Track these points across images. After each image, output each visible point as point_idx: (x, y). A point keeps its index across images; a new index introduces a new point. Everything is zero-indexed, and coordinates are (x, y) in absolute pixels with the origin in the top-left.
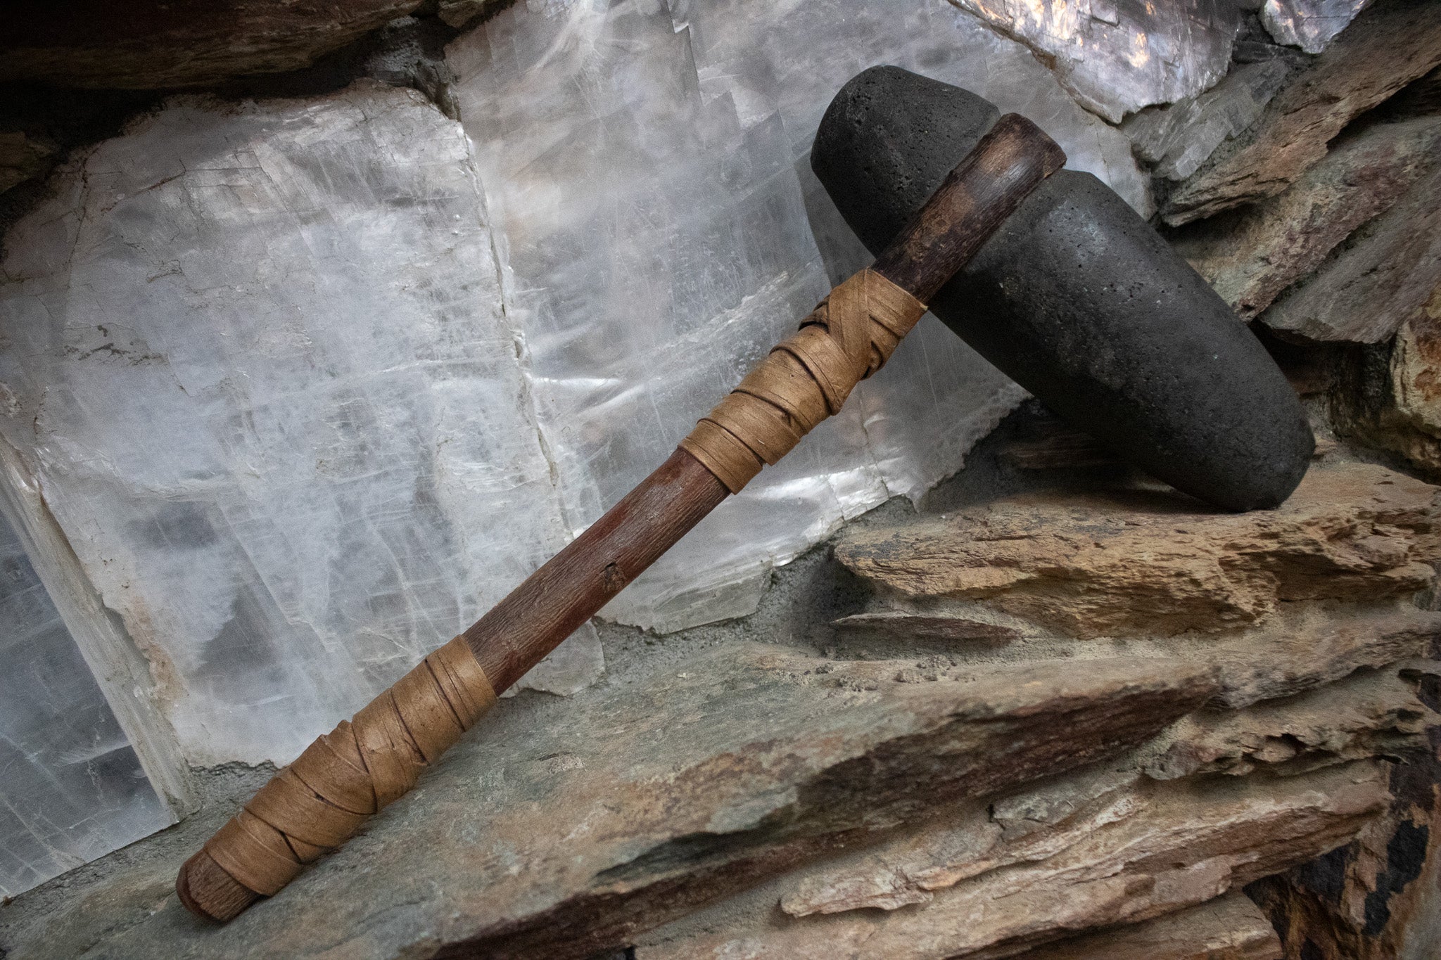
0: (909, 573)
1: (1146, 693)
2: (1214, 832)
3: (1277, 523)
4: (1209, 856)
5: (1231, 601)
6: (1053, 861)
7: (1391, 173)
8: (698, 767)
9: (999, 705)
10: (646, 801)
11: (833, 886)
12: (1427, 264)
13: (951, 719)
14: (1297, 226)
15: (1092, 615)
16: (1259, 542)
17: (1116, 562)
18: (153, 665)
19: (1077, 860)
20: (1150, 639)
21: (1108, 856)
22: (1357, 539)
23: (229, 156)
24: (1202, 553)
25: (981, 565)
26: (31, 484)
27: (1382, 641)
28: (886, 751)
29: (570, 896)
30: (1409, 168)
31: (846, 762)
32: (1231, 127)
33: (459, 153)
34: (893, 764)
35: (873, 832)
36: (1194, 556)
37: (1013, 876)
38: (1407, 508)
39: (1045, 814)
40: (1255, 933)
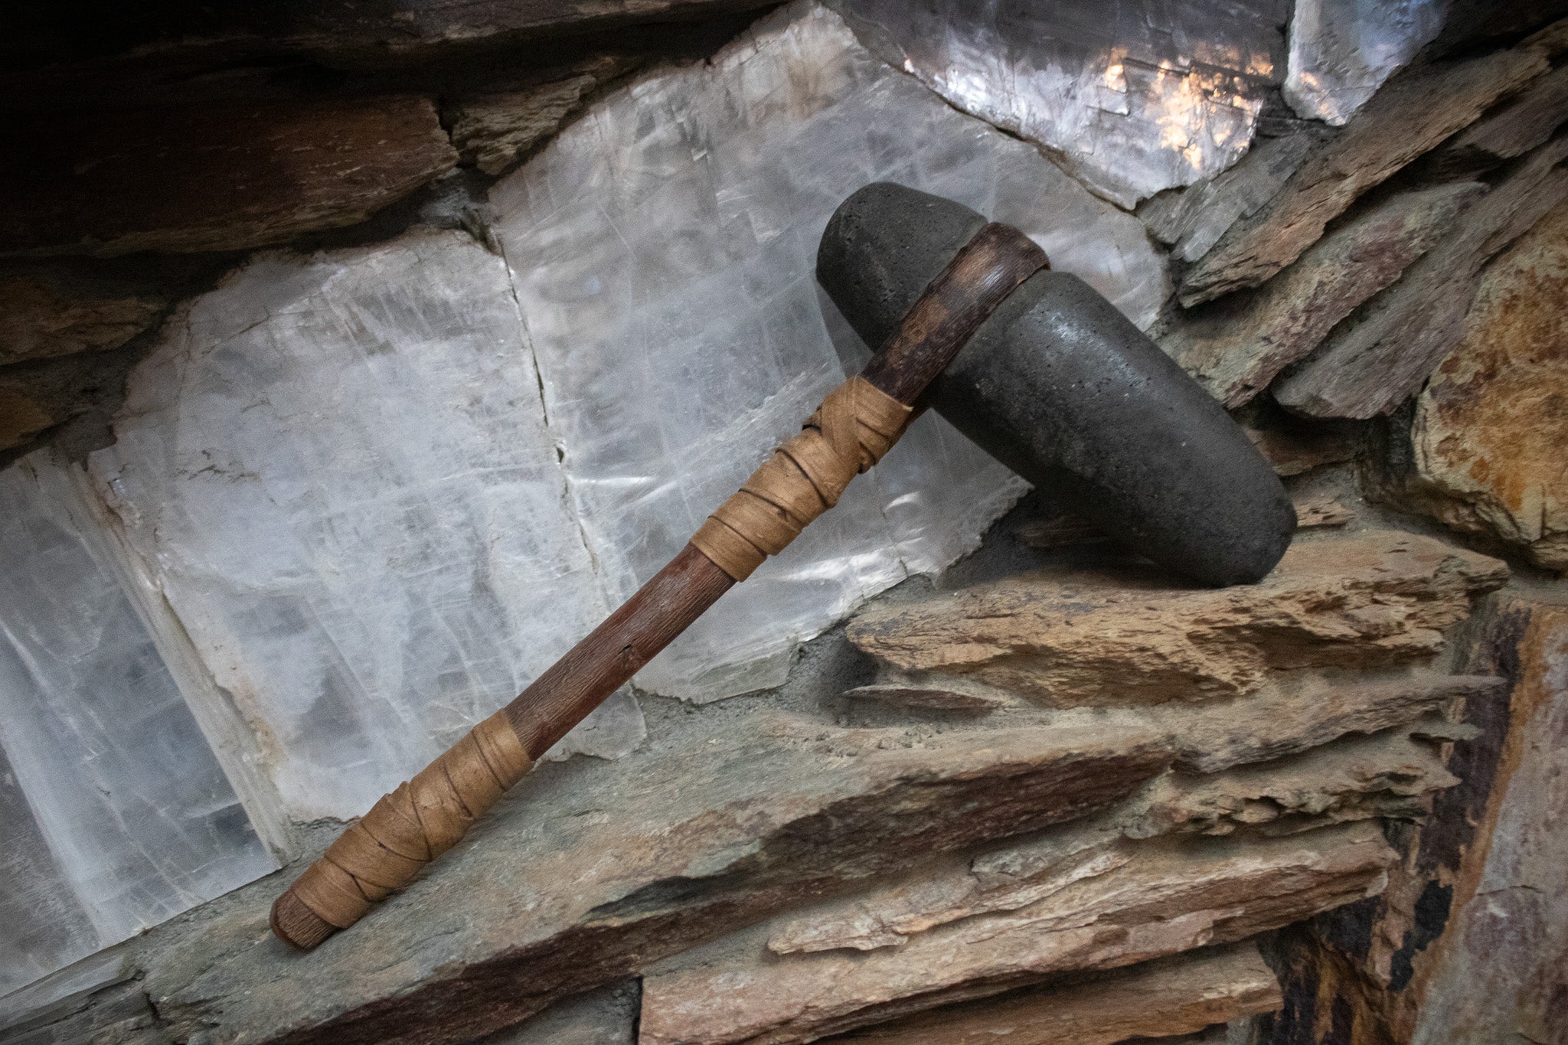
0: (904, 649)
1: (1092, 760)
2: (1193, 887)
3: (1249, 599)
4: (1192, 911)
5: (1202, 672)
6: (1028, 911)
7: (1398, 247)
8: (689, 822)
9: (943, 771)
10: (643, 850)
11: (816, 928)
12: (1427, 338)
13: (899, 783)
14: (1300, 304)
15: (1064, 687)
16: (1231, 617)
17: (1080, 638)
18: (259, 734)
19: (1051, 910)
20: (1132, 708)
21: (1081, 908)
22: (1349, 609)
23: (306, 301)
24: (1168, 629)
25: (966, 642)
26: (154, 584)
27: (1373, 707)
28: (840, 809)
29: (567, 927)
30: (1416, 241)
31: (804, 819)
32: (1245, 206)
33: (502, 285)
34: (850, 821)
35: (847, 881)
36: (1158, 632)
37: (988, 924)
38: (1406, 577)
39: (1018, 868)
40: (1254, 985)
